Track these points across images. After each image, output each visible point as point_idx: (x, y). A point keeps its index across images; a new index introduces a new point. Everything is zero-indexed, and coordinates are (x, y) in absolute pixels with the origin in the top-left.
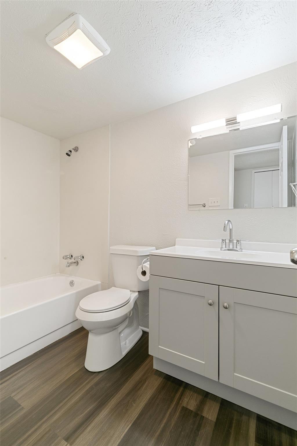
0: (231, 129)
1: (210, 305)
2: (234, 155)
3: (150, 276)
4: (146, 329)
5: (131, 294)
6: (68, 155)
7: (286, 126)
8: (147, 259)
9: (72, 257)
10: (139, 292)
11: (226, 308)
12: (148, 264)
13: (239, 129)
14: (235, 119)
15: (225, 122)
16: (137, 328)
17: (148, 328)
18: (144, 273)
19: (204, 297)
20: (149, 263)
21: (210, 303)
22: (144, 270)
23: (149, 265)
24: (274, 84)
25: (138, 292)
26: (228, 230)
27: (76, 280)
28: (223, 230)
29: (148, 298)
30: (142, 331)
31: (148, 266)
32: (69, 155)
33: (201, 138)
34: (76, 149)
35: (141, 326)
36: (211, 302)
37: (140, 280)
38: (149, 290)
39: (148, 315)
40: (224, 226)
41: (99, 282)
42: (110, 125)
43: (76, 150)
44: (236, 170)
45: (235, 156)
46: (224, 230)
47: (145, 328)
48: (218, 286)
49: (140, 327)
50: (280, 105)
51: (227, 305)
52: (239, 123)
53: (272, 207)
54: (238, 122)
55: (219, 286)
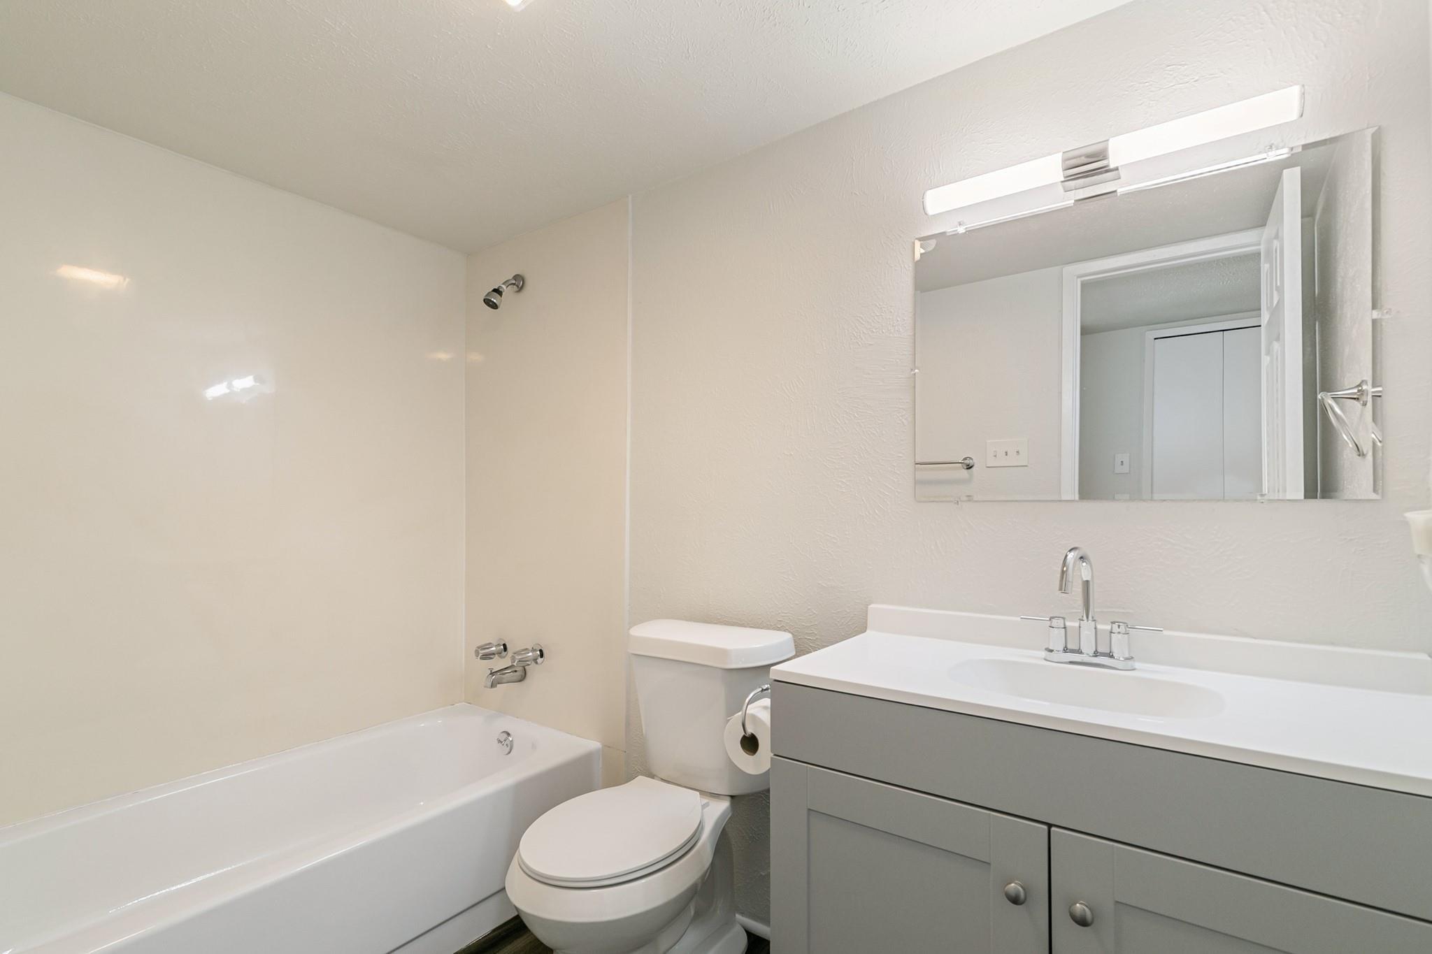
0: (1082, 194)
1: (1015, 900)
2: (1079, 280)
3: (772, 758)
4: (760, 928)
5: (704, 806)
6: (489, 305)
7: (1297, 170)
8: (763, 690)
9: (505, 649)
10: (732, 797)
11: (1082, 922)
12: (765, 708)
13: (1115, 191)
14: (1101, 155)
15: (1061, 169)
16: (728, 923)
17: (766, 921)
18: (750, 743)
19: (989, 864)
20: (767, 702)
21: (1013, 893)
22: (750, 730)
23: (769, 710)
24: (1265, 11)
25: (729, 798)
26: (1077, 589)
27: (519, 728)
28: (1058, 588)
29: (768, 814)
30: (747, 932)
31: (765, 717)
32: (494, 306)
33: (961, 230)
34: (519, 282)
35: (742, 914)
36: (1015, 888)
37: (736, 766)
38: (768, 791)
39: (769, 875)
40: (1063, 572)
41: (594, 745)
42: (630, 197)
43: (518, 286)
44: (1086, 331)
45: (1084, 286)
46: (1061, 589)
47: (756, 921)
48: (1045, 827)
49: (738, 916)
50: (1296, 90)
51: (1084, 910)
52: (1117, 169)
53: (1259, 498)
54: (1112, 166)
55: (1050, 826)
